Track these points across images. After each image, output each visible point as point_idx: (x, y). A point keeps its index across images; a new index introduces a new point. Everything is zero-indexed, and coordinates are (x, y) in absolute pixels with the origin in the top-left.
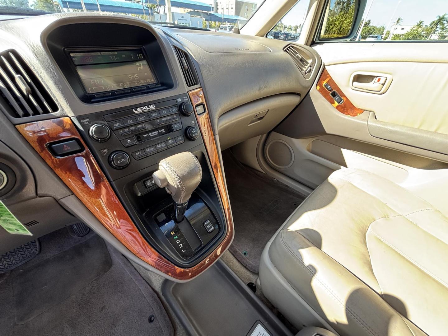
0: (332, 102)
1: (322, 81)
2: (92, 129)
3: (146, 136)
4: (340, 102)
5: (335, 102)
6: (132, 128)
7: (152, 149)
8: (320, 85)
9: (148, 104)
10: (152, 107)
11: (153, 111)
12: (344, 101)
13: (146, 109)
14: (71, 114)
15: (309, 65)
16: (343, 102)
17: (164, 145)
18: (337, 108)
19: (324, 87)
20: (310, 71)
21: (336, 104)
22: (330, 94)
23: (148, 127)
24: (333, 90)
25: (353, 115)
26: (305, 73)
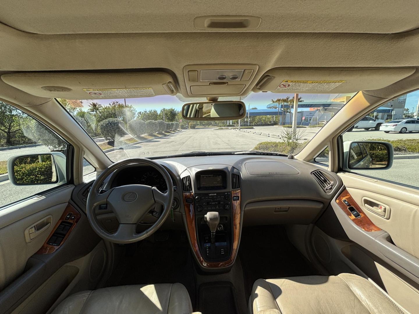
0: (349, 215)
1: (342, 197)
2: (197, 197)
3: (210, 203)
4: (358, 216)
5: (352, 215)
6: (207, 200)
7: (210, 208)
8: (339, 200)
9: (214, 193)
10: (215, 194)
11: (215, 196)
12: (362, 217)
13: (213, 194)
14: (194, 192)
15: (330, 184)
16: (360, 217)
17: (214, 208)
18: (353, 220)
19: (343, 202)
20: (331, 189)
21: (353, 217)
22: (348, 208)
23: (212, 201)
24: (351, 205)
25: (367, 230)
26: (327, 190)
